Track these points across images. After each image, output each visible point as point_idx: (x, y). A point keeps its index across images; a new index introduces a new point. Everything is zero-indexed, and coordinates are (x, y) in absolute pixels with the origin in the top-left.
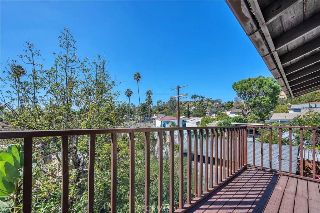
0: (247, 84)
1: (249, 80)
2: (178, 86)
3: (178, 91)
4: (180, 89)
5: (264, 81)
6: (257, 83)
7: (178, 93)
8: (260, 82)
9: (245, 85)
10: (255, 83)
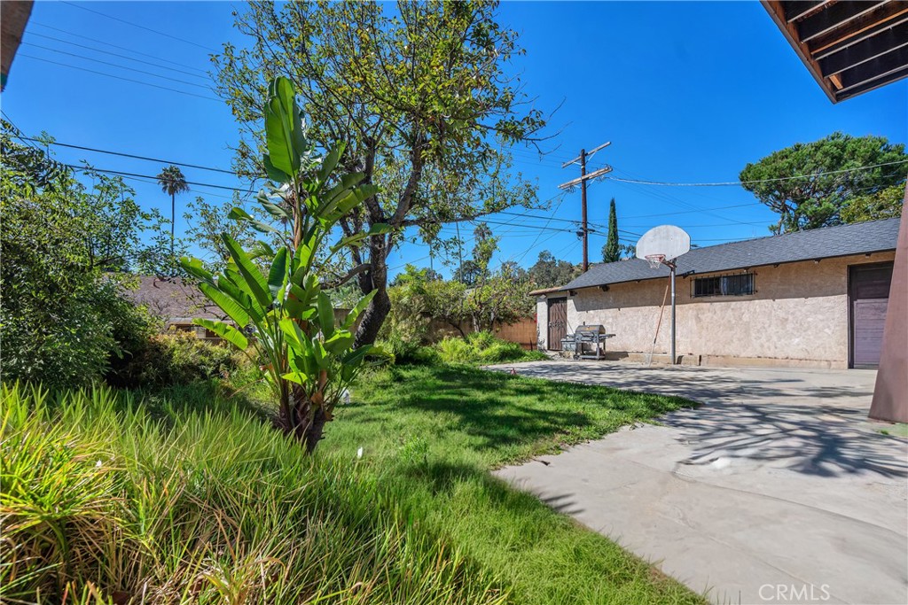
0: (789, 160)
1: (797, 148)
2: (583, 150)
3: (584, 164)
4: (588, 159)
5: (849, 148)
6: (826, 154)
7: (584, 169)
8: (834, 150)
9: (783, 164)
10: (819, 155)
